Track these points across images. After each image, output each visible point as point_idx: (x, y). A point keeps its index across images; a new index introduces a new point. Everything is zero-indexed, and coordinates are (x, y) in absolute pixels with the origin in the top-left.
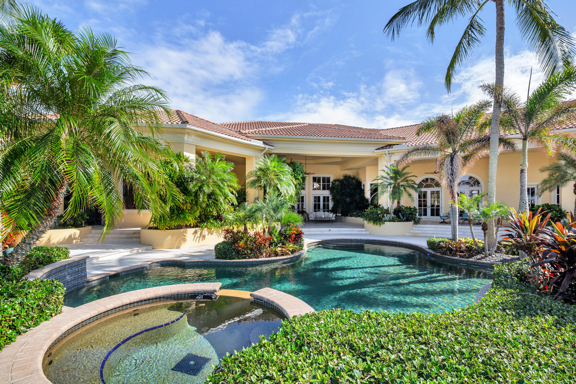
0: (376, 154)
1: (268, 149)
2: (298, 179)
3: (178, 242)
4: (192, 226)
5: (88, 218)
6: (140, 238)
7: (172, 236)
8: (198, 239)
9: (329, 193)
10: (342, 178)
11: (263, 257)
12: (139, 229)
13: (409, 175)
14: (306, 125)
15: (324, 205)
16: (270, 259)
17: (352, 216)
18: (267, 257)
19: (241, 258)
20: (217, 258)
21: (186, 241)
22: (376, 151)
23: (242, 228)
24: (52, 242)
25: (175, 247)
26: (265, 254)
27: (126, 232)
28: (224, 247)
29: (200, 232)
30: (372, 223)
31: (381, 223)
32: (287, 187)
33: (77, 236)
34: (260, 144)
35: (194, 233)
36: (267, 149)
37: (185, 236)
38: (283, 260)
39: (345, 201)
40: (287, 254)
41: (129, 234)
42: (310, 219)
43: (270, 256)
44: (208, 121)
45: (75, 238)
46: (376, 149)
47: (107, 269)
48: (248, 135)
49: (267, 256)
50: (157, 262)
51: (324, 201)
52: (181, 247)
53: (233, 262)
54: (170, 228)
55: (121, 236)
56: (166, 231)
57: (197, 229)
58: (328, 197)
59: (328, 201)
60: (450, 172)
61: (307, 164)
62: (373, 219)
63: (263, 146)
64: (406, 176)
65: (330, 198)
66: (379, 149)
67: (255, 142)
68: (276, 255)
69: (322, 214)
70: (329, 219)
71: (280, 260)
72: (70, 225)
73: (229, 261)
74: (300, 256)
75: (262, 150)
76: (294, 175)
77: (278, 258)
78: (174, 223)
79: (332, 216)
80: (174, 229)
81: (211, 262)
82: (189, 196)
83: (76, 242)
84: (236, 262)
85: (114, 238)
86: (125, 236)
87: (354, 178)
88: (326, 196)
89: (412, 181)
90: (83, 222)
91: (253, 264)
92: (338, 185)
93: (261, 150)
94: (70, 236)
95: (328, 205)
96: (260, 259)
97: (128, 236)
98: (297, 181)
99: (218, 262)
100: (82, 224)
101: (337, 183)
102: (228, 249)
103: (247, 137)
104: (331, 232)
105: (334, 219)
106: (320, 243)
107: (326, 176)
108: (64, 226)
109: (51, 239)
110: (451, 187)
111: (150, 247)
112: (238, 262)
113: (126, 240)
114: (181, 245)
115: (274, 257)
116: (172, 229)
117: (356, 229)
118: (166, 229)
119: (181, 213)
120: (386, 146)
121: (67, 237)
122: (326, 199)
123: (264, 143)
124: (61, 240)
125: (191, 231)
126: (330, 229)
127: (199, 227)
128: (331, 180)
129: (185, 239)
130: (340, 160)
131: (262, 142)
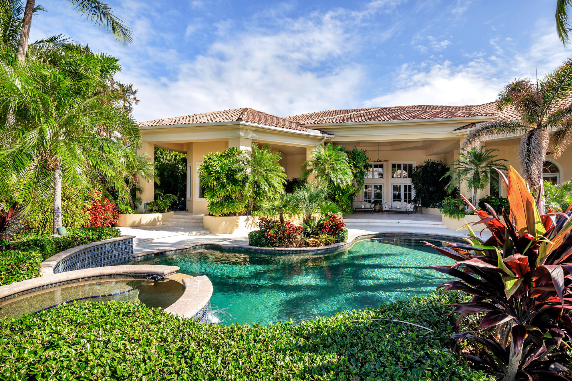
0: (455, 135)
1: (327, 137)
2: (358, 167)
3: (231, 227)
4: (243, 213)
5: (170, 205)
6: (203, 223)
7: (226, 222)
8: (250, 226)
9: (410, 182)
10: (424, 164)
11: (293, 247)
12: (203, 215)
13: (494, 159)
14: (376, 109)
15: (405, 195)
16: (299, 249)
17: (435, 207)
18: (298, 247)
19: (270, 246)
20: (250, 245)
21: (238, 227)
22: (454, 132)
23: (277, 218)
24: (142, 223)
25: (228, 232)
26: (295, 244)
27: (196, 217)
28: (255, 235)
29: (252, 219)
30: (448, 216)
31: (459, 216)
32: (342, 176)
33: (160, 219)
34: (318, 133)
35: (246, 220)
36: (325, 138)
37: (237, 222)
38: (313, 251)
39: (428, 190)
40: (319, 245)
41: (197, 219)
42: (384, 209)
43: (300, 246)
44: (271, 116)
45: (159, 221)
46: (455, 130)
47: (156, 248)
48: (306, 125)
49: (298, 245)
50: (202, 245)
51: (405, 190)
52: (234, 232)
53: (263, 249)
54: (223, 215)
55: (192, 221)
56: (220, 217)
57: (249, 216)
58: (410, 186)
59: (410, 190)
60: (525, 152)
61: (381, 151)
62: (449, 211)
63: (321, 135)
64: (491, 160)
65: (412, 187)
66: (458, 129)
67: (312, 132)
68: (308, 245)
69: (399, 205)
70: (406, 210)
71: (310, 251)
72: (156, 210)
73: (259, 248)
74: (337, 248)
75: (322, 140)
76: (354, 163)
77: (308, 248)
78: (226, 211)
79: (410, 207)
80: (226, 216)
81: (244, 248)
82: (238, 187)
83: (159, 224)
84: (266, 250)
85: (185, 222)
86: (194, 221)
87: (439, 164)
88: (408, 184)
89: (502, 165)
90: (166, 208)
91: (281, 253)
92: (420, 172)
93: (320, 139)
94: (155, 219)
95: (410, 194)
96: (289, 249)
97: (197, 221)
98: (357, 169)
99: (250, 249)
100: (164, 209)
101: (419, 170)
102: (259, 236)
103: (306, 128)
104: (398, 225)
105: (412, 210)
106: (376, 236)
107: (408, 162)
108: (151, 211)
109: (142, 220)
110: (528, 172)
111: (208, 232)
112: (268, 250)
113: (194, 224)
114: (234, 230)
115: (305, 247)
116: (224, 216)
117: (430, 222)
118: (220, 216)
119: (231, 202)
120: (468, 125)
121: (152, 220)
122: (407, 188)
123: (322, 132)
124: (148, 222)
125: (243, 218)
126: (399, 221)
127: (250, 214)
128: (414, 167)
129: (238, 225)
130: (421, 144)
131: (319, 132)
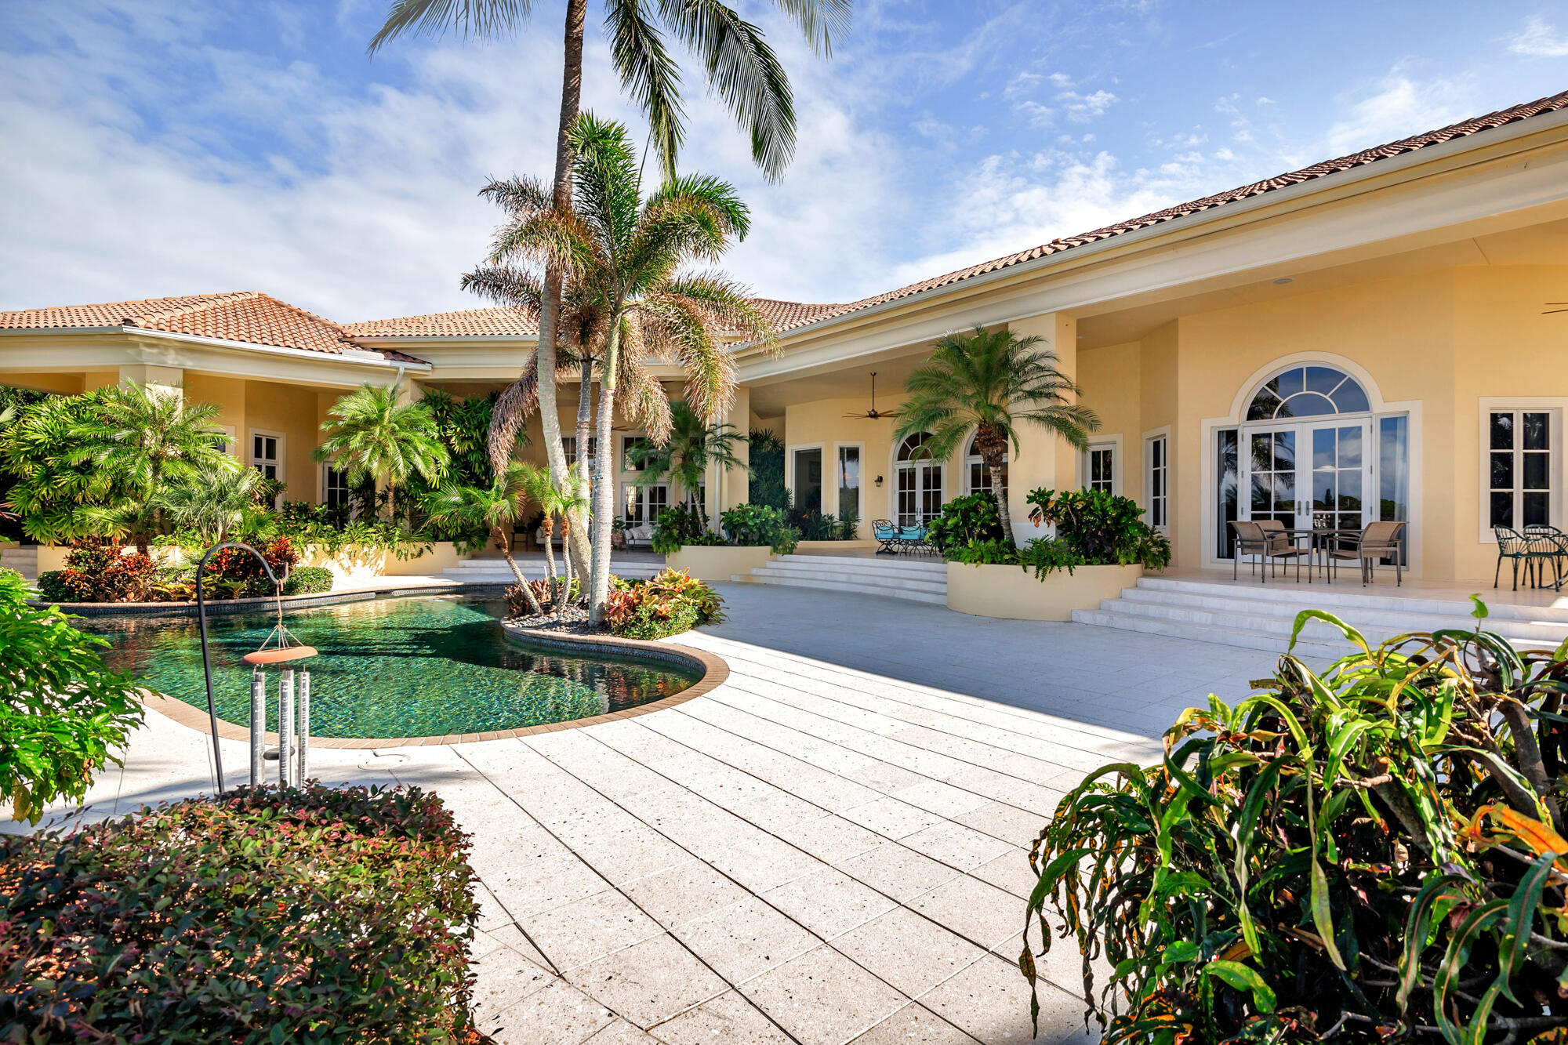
1: (406, 369)
11: (128, 600)
15: (652, 509)
16: (144, 604)
19: (77, 598)
36: (403, 370)
43: (146, 600)
51: (652, 499)
58: (663, 489)
59: (663, 499)
63: (388, 363)
67: (358, 356)
88: (657, 485)
103: (357, 345)
115: (159, 601)
116: (68, 544)
122: (657, 494)
131: (381, 356)
